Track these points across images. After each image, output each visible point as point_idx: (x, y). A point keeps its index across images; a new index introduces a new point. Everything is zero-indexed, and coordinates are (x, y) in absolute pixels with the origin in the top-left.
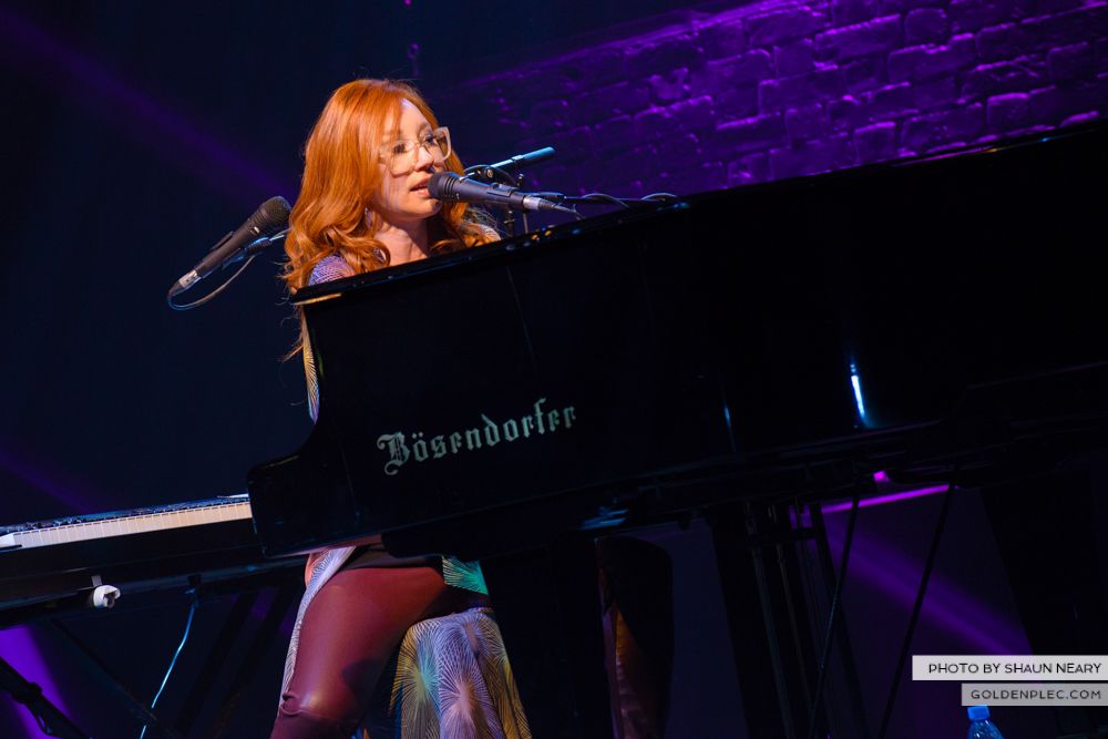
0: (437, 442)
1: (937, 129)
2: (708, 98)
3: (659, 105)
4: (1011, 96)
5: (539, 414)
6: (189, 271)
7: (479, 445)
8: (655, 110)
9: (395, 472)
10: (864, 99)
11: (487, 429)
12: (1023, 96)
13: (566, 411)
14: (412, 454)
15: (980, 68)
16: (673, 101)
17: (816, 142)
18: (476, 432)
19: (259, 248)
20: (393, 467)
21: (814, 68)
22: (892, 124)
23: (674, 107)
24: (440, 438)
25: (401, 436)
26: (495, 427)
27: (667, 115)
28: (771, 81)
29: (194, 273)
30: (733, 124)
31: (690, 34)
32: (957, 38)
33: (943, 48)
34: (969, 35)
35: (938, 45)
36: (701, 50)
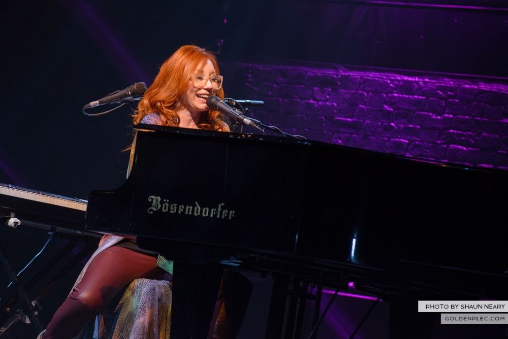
0: (173, 206)
1: (425, 150)
2: (335, 104)
3: (313, 100)
4: (460, 147)
5: (220, 209)
6: (96, 100)
7: (190, 213)
8: (312, 102)
9: (152, 213)
10: (400, 127)
11: (196, 208)
12: (465, 149)
13: (231, 212)
14: (161, 208)
15: (451, 131)
16: (320, 101)
17: (373, 138)
18: (191, 207)
19: (128, 101)
20: (151, 210)
21: (383, 107)
22: (407, 141)
23: (320, 103)
25: (159, 199)
26: (199, 208)
27: (316, 105)
28: (363, 106)
29: (97, 102)
30: (342, 118)
31: (337, 75)
32: (446, 115)
33: (439, 117)
34: (451, 116)
35: (437, 115)
36: (339, 83)
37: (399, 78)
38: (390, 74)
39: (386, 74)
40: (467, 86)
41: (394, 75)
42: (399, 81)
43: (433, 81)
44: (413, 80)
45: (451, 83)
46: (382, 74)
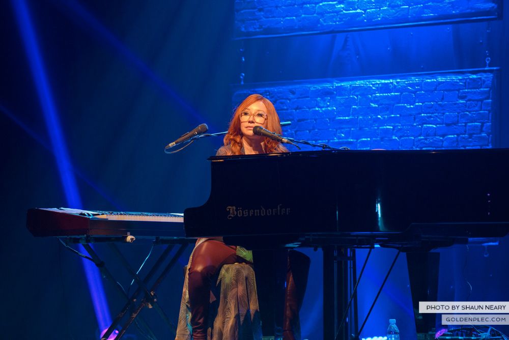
0: (246, 212)
1: (406, 132)
2: (335, 108)
3: (319, 107)
4: (431, 125)
5: (279, 209)
6: (173, 142)
7: (258, 215)
8: (317, 109)
10: (384, 118)
11: (262, 211)
12: (434, 126)
13: (287, 209)
14: (237, 214)
15: (423, 115)
16: (323, 107)
17: (367, 129)
18: (258, 211)
19: (195, 139)
20: (230, 217)
21: (370, 105)
22: (392, 127)
23: (323, 109)
24: (247, 210)
25: (234, 208)
26: (264, 211)
27: (321, 111)
28: (356, 107)
29: (174, 143)
30: (341, 118)
31: (333, 87)
32: (417, 104)
33: (412, 106)
34: (421, 104)
35: (410, 105)
36: (335, 92)
37: (378, 82)
38: (371, 80)
39: (368, 81)
40: (428, 80)
41: (374, 80)
42: (379, 84)
43: (404, 81)
44: (389, 82)
45: (417, 80)
46: (365, 81)
